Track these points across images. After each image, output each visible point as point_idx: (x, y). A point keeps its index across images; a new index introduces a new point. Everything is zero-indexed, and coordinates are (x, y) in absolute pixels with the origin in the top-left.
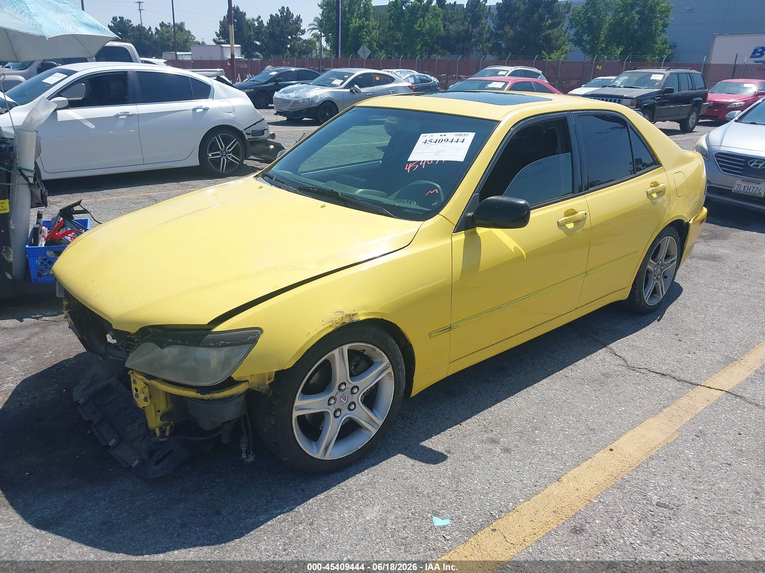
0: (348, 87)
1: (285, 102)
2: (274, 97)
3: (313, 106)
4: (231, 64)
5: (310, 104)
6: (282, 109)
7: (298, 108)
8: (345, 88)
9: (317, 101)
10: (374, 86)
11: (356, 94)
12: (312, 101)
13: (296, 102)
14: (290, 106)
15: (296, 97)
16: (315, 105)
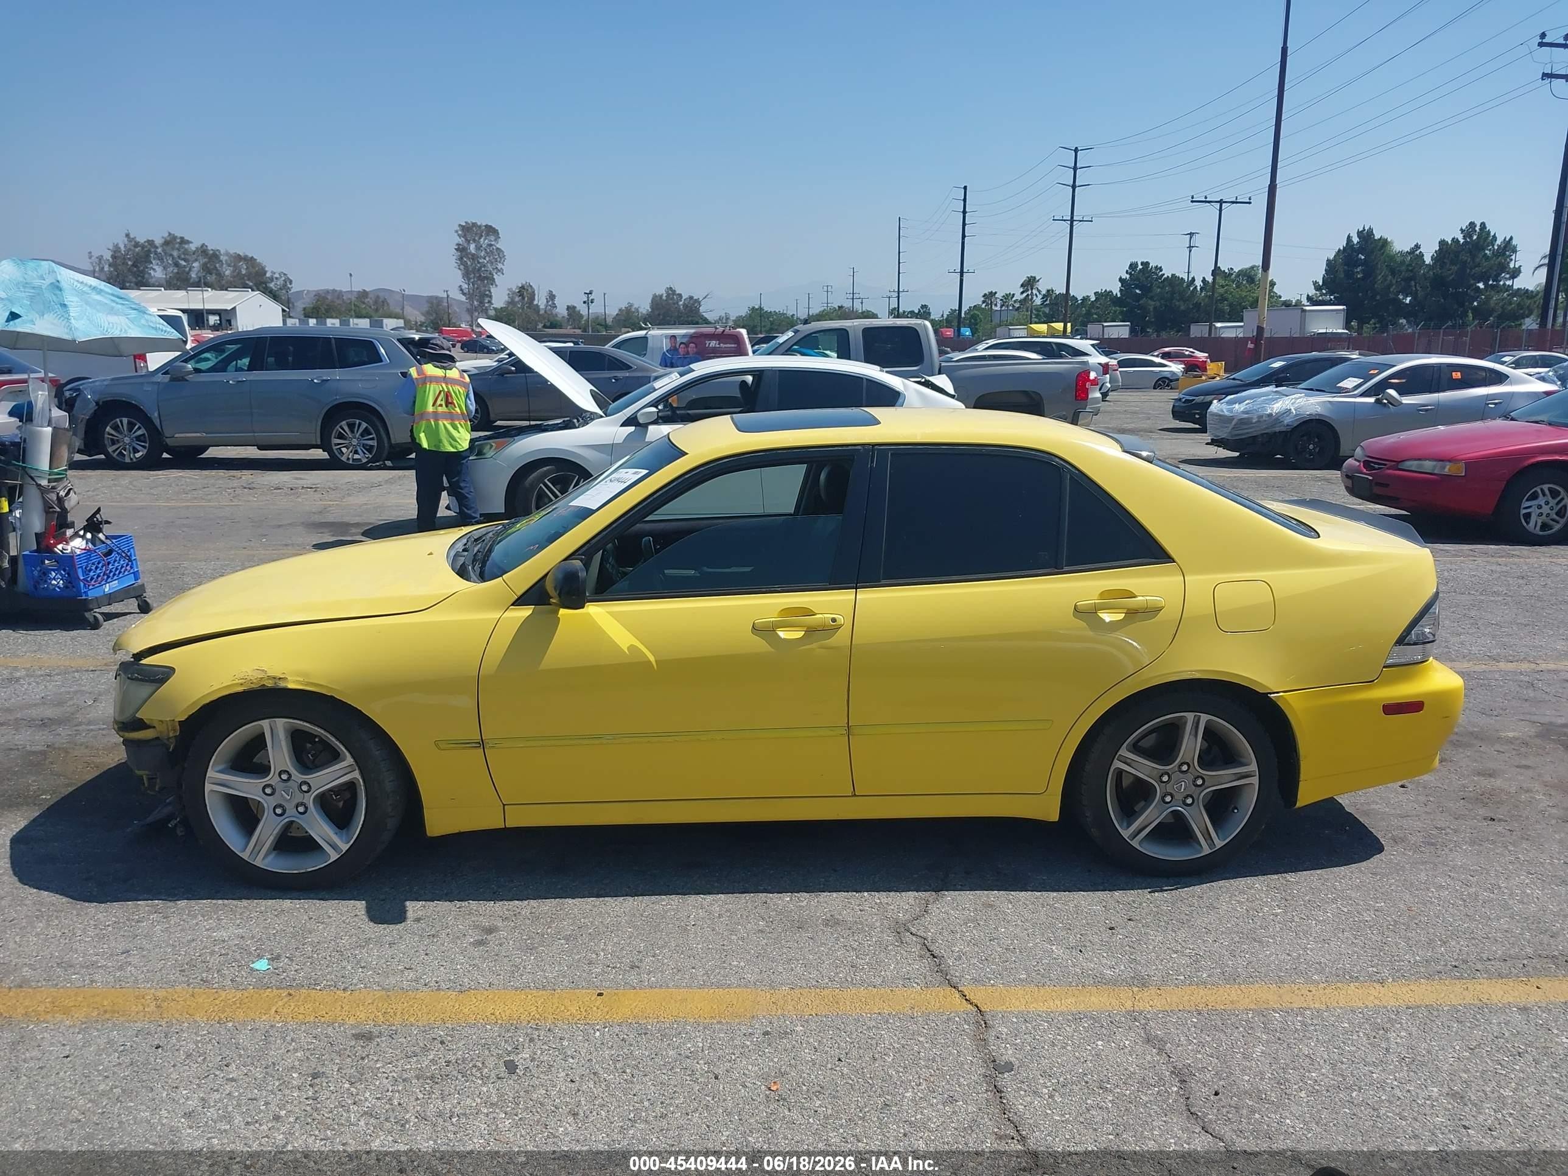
0: (1373, 394)
1: (1223, 419)
2: (1209, 411)
3: (1277, 429)
4: (1255, 345)
5: (1273, 426)
6: (1218, 434)
7: (1247, 433)
8: (1362, 395)
9: (1287, 420)
10: (1444, 391)
11: (1389, 407)
12: (1277, 419)
13: (1242, 422)
14: (1230, 428)
15: (1243, 412)
16: (1283, 429)
